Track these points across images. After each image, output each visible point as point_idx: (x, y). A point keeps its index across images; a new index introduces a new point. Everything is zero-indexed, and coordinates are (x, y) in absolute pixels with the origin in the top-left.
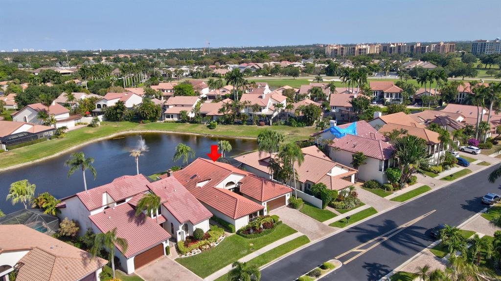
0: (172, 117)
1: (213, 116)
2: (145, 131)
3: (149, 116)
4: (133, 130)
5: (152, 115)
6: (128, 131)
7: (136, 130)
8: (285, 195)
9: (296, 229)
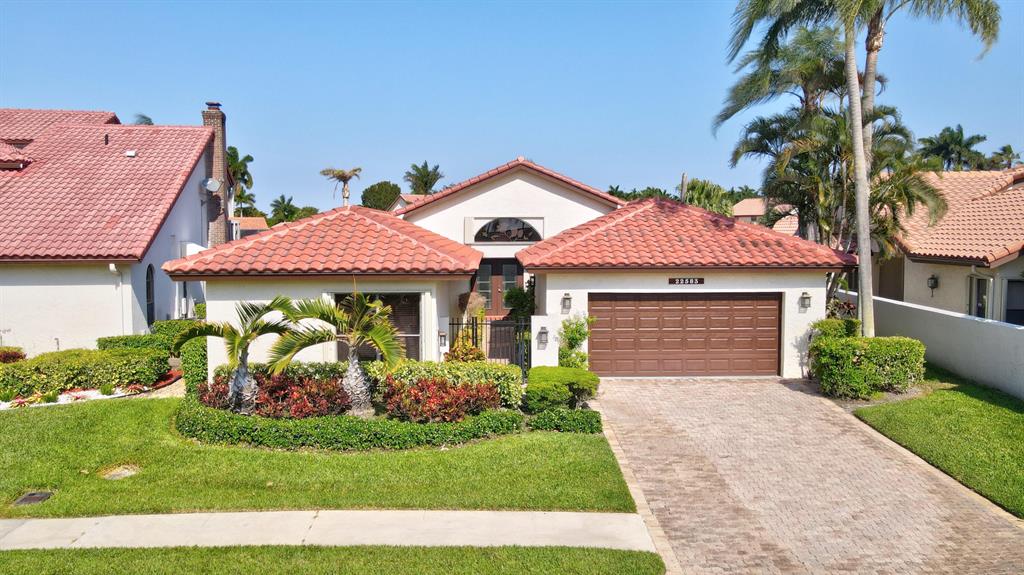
8: (778, 297)
9: (647, 492)
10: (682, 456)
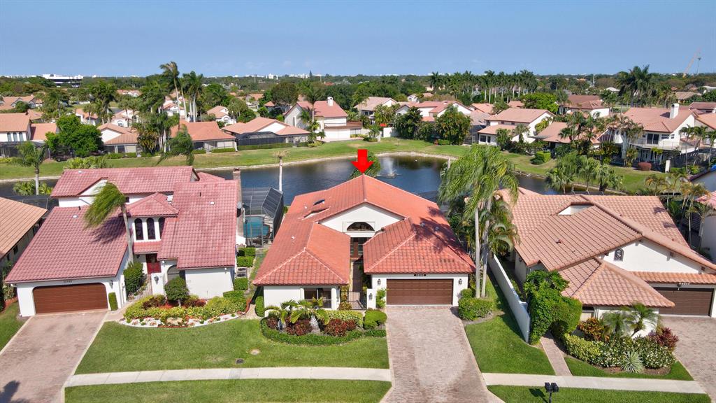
0: (489, 141)
1: (555, 143)
2: (433, 156)
3: (448, 133)
4: (417, 152)
5: (454, 133)
6: (410, 152)
7: (421, 153)
8: (452, 280)
9: (394, 362)
10: (406, 347)
